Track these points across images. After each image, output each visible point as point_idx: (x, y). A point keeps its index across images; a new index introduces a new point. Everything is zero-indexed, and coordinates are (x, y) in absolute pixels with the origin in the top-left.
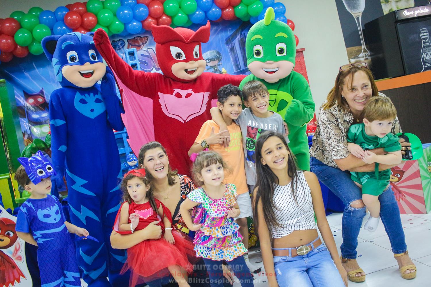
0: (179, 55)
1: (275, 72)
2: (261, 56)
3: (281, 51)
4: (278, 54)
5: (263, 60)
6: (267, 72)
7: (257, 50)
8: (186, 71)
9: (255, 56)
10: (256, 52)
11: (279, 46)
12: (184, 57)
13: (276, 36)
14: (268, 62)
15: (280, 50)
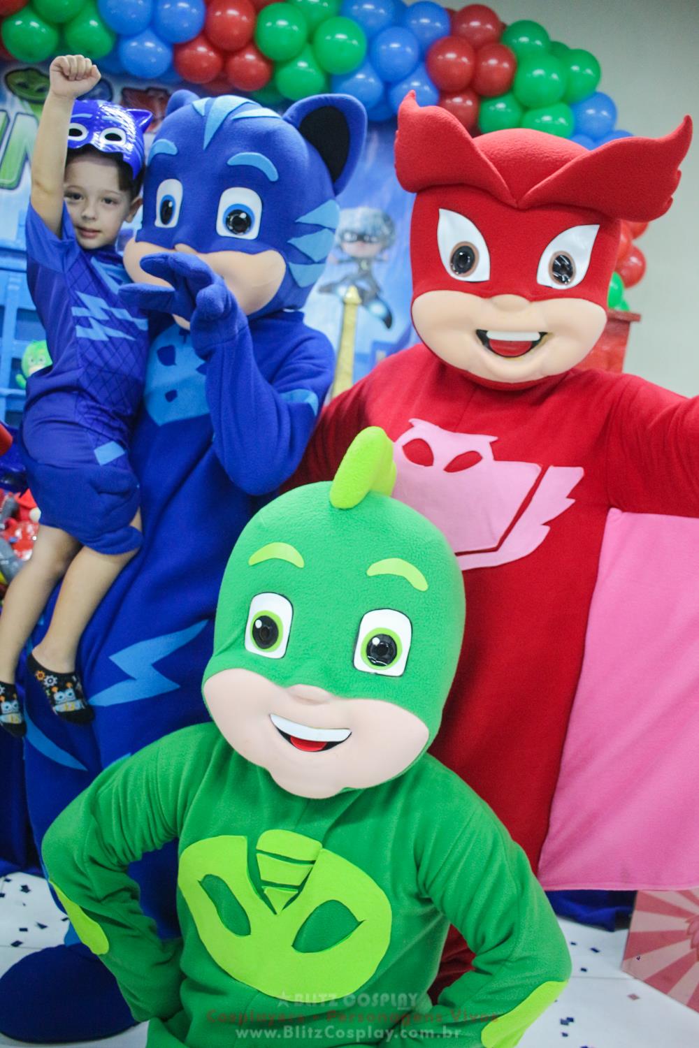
0: (464, 258)
1: (329, 745)
2: (277, 651)
3: (383, 651)
4: (362, 662)
5: (279, 675)
6: (287, 737)
7: (266, 620)
8: (481, 335)
9: (251, 645)
10: (259, 624)
11: (376, 623)
12: (482, 271)
13: (371, 572)
14: (303, 689)
15: (376, 642)
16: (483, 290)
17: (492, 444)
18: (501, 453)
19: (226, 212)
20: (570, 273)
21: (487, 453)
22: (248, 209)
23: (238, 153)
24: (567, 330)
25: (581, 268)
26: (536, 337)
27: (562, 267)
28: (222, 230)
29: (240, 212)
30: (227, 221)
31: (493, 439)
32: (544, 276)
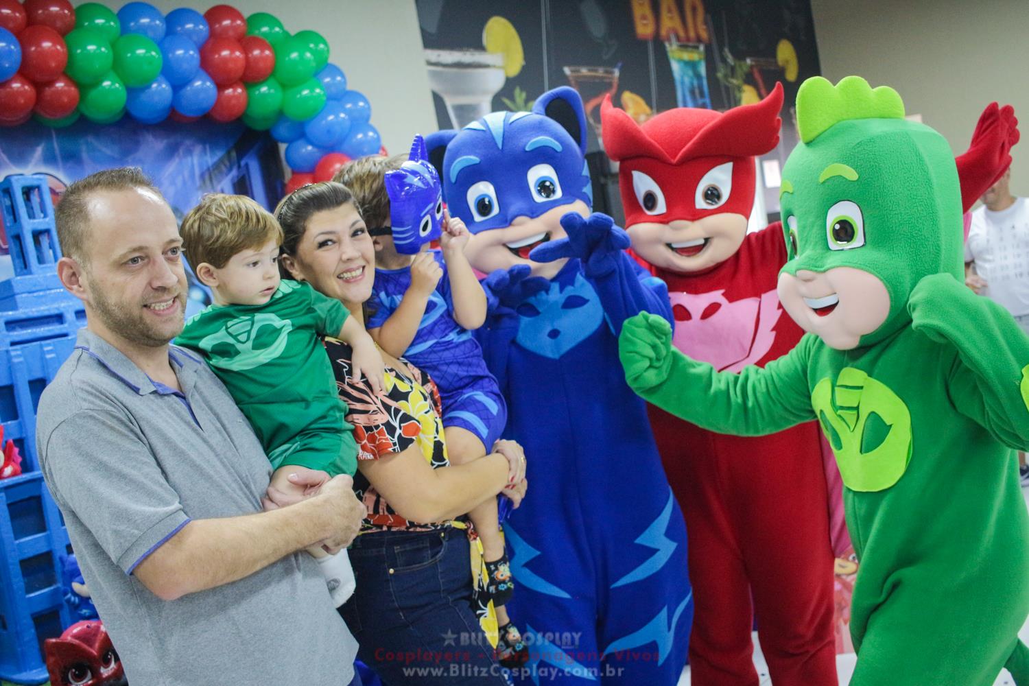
16: (663, 220)
17: (723, 294)
18: (732, 297)
19: (535, 186)
20: (719, 197)
21: (723, 301)
22: (550, 178)
23: (529, 141)
24: (721, 234)
25: (726, 192)
26: (702, 242)
27: (712, 194)
28: (539, 199)
29: (545, 182)
30: (539, 192)
31: (722, 291)
32: (700, 203)
